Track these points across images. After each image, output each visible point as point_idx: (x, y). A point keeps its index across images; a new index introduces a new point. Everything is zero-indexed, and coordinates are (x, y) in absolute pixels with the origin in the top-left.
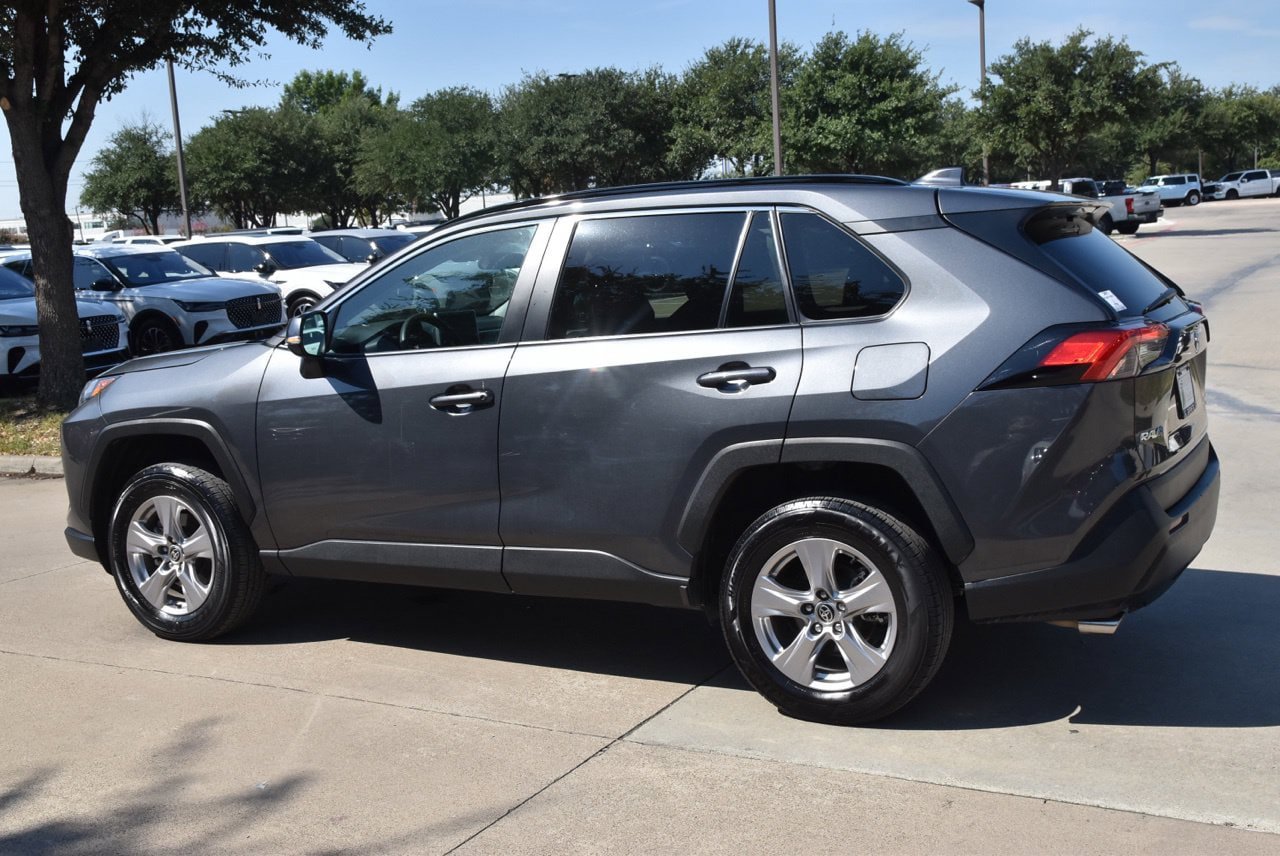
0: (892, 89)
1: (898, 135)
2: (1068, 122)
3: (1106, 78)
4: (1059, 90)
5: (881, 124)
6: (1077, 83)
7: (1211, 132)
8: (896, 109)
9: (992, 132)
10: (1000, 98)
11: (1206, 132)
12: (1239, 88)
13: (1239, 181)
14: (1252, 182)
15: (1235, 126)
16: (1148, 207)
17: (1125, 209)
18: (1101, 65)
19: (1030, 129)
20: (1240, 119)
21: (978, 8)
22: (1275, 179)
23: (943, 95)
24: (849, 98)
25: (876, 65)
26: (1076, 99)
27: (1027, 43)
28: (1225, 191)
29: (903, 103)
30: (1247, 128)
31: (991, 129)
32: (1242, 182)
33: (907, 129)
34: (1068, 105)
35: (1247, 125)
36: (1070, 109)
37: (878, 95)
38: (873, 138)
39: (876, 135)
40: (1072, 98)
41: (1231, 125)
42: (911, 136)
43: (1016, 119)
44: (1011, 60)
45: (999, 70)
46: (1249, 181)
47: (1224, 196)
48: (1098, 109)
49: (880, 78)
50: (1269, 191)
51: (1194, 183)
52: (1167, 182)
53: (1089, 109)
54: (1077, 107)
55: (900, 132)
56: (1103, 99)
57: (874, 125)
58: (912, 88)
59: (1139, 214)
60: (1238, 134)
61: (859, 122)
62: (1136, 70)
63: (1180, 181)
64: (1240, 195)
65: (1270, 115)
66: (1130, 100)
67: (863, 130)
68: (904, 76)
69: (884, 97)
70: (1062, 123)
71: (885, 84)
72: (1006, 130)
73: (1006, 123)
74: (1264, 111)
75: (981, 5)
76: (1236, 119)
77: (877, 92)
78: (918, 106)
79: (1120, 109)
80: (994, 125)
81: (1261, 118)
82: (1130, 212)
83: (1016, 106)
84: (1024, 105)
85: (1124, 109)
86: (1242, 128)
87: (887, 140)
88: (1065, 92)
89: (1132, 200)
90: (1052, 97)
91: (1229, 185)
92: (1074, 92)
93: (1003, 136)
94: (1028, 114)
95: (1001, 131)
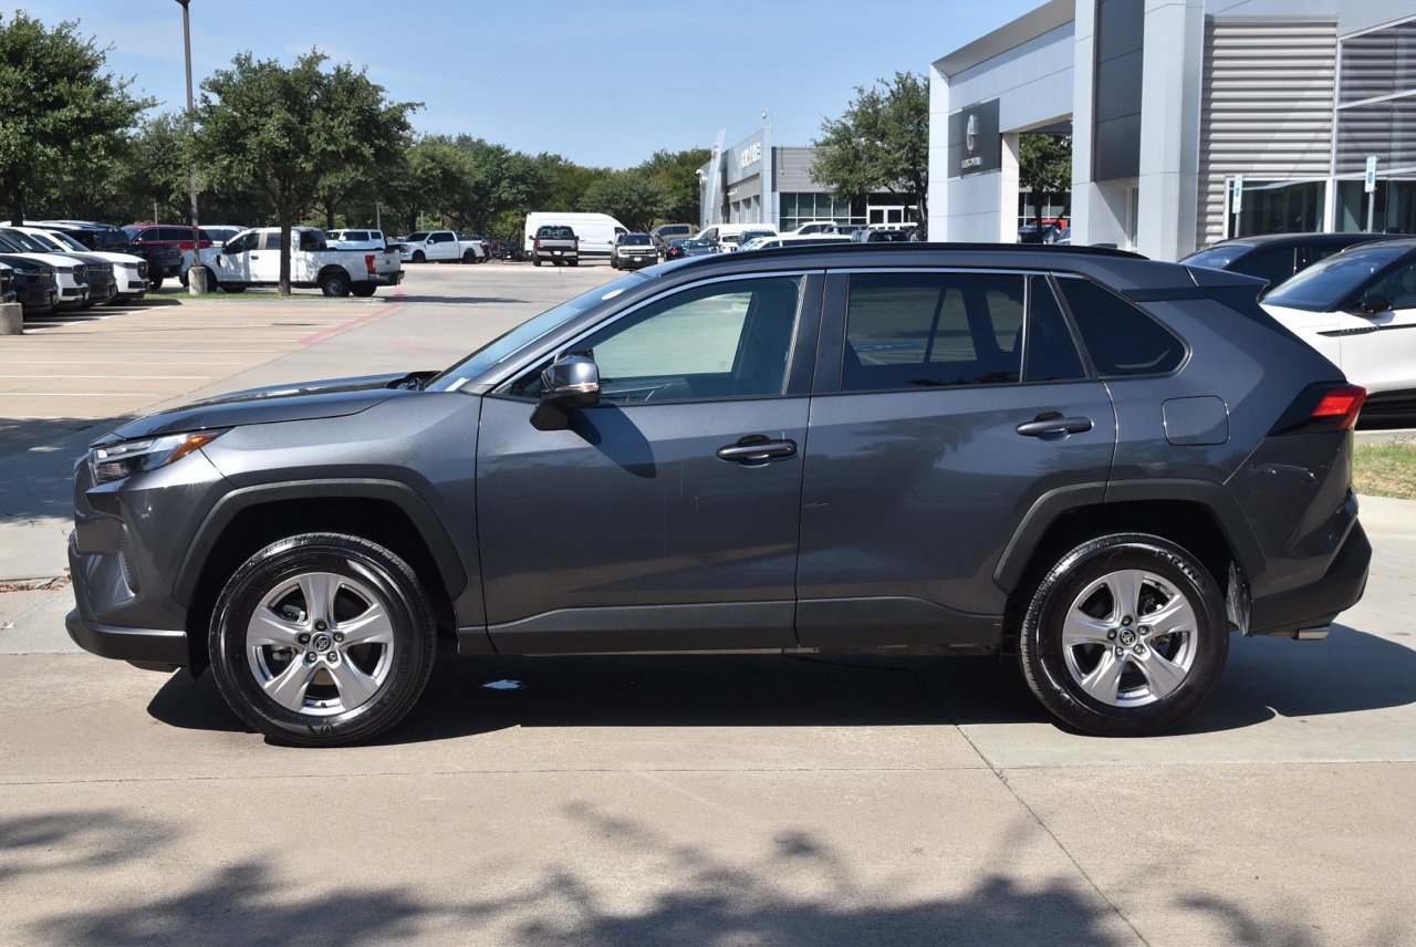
0: (74, 95)
1: (80, 154)
2: (306, 160)
3: (350, 113)
4: (295, 120)
5: (59, 137)
6: (317, 114)
7: (395, 183)
8: (78, 121)
9: (213, 163)
10: (224, 122)
11: (390, 183)
12: (419, 135)
13: (425, 242)
14: (439, 244)
15: (419, 179)
16: (389, 266)
17: (366, 268)
18: (342, 96)
19: (260, 163)
20: (423, 171)
21: (181, 7)
22: (462, 242)
23: (137, 108)
24: (10, 98)
25: (48, 61)
26: (315, 133)
27: (248, 59)
28: (412, 252)
29: (88, 114)
30: (430, 183)
31: (211, 158)
32: (429, 243)
33: (95, 147)
34: (306, 139)
35: (431, 179)
36: (310, 145)
37: (50, 99)
38: (47, 156)
39: (51, 152)
40: (311, 131)
41: (414, 177)
42: (99, 158)
43: (243, 149)
44: (228, 77)
45: (216, 87)
46: (435, 242)
47: (410, 258)
48: (343, 147)
49: (53, 79)
50: (456, 256)
51: (378, 241)
52: (349, 236)
53: (332, 148)
54: (317, 143)
55: (84, 150)
56: (347, 137)
57: (45, 138)
58: (98, 95)
59: (381, 274)
60: (421, 188)
61: (28, 132)
62: (382, 107)
63: (363, 237)
64: (427, 258)
65: (454, 170)
66: (376, 142)
67: (31, 143)
68: (86, 80)
69: (59, 103)
70: (300, 161)
71: (62, 86)
72: (231, 162)
73: (229, 152)
74: (448, 165)
75: (186, 7)
76: (419, 171)
77: (50, 95)
78: (108, 120)
79: (368, 151)
80: (214, 155)
81: (445, 172)
82: (372, 271)
83: (244, 134)
84: (253, 134)
85: (372, 151)
86: (425, 182)
87: (65, 160)
88: (302, 123)
89: (373, 257)
90: (287, 129)
91: (415, 246)
92: (314, 125)
93: (228, 169)
94: (260, 144)
95: (225, 163)
